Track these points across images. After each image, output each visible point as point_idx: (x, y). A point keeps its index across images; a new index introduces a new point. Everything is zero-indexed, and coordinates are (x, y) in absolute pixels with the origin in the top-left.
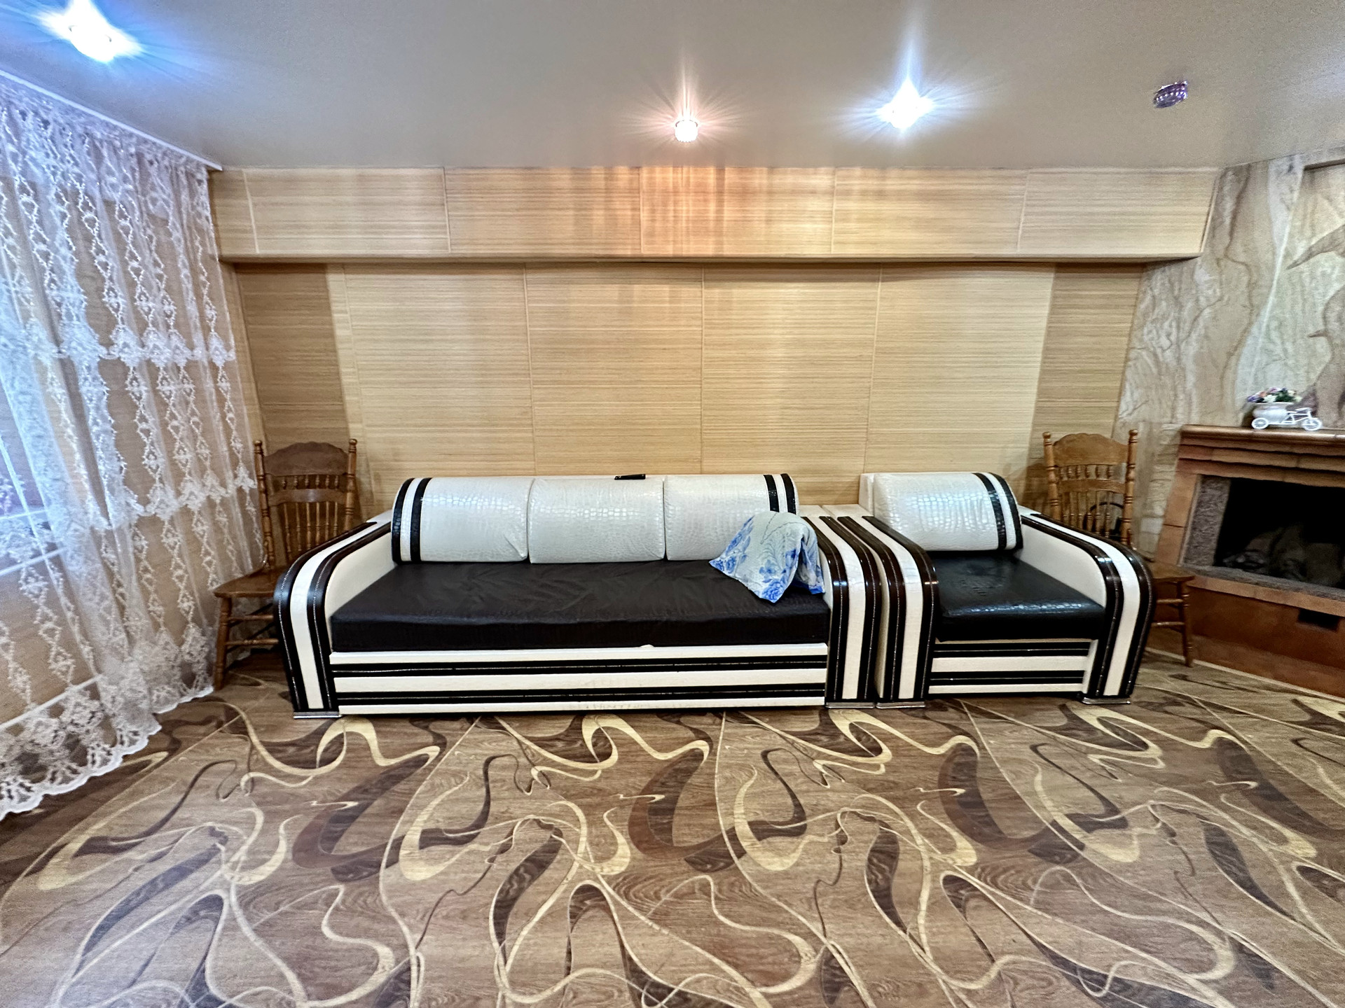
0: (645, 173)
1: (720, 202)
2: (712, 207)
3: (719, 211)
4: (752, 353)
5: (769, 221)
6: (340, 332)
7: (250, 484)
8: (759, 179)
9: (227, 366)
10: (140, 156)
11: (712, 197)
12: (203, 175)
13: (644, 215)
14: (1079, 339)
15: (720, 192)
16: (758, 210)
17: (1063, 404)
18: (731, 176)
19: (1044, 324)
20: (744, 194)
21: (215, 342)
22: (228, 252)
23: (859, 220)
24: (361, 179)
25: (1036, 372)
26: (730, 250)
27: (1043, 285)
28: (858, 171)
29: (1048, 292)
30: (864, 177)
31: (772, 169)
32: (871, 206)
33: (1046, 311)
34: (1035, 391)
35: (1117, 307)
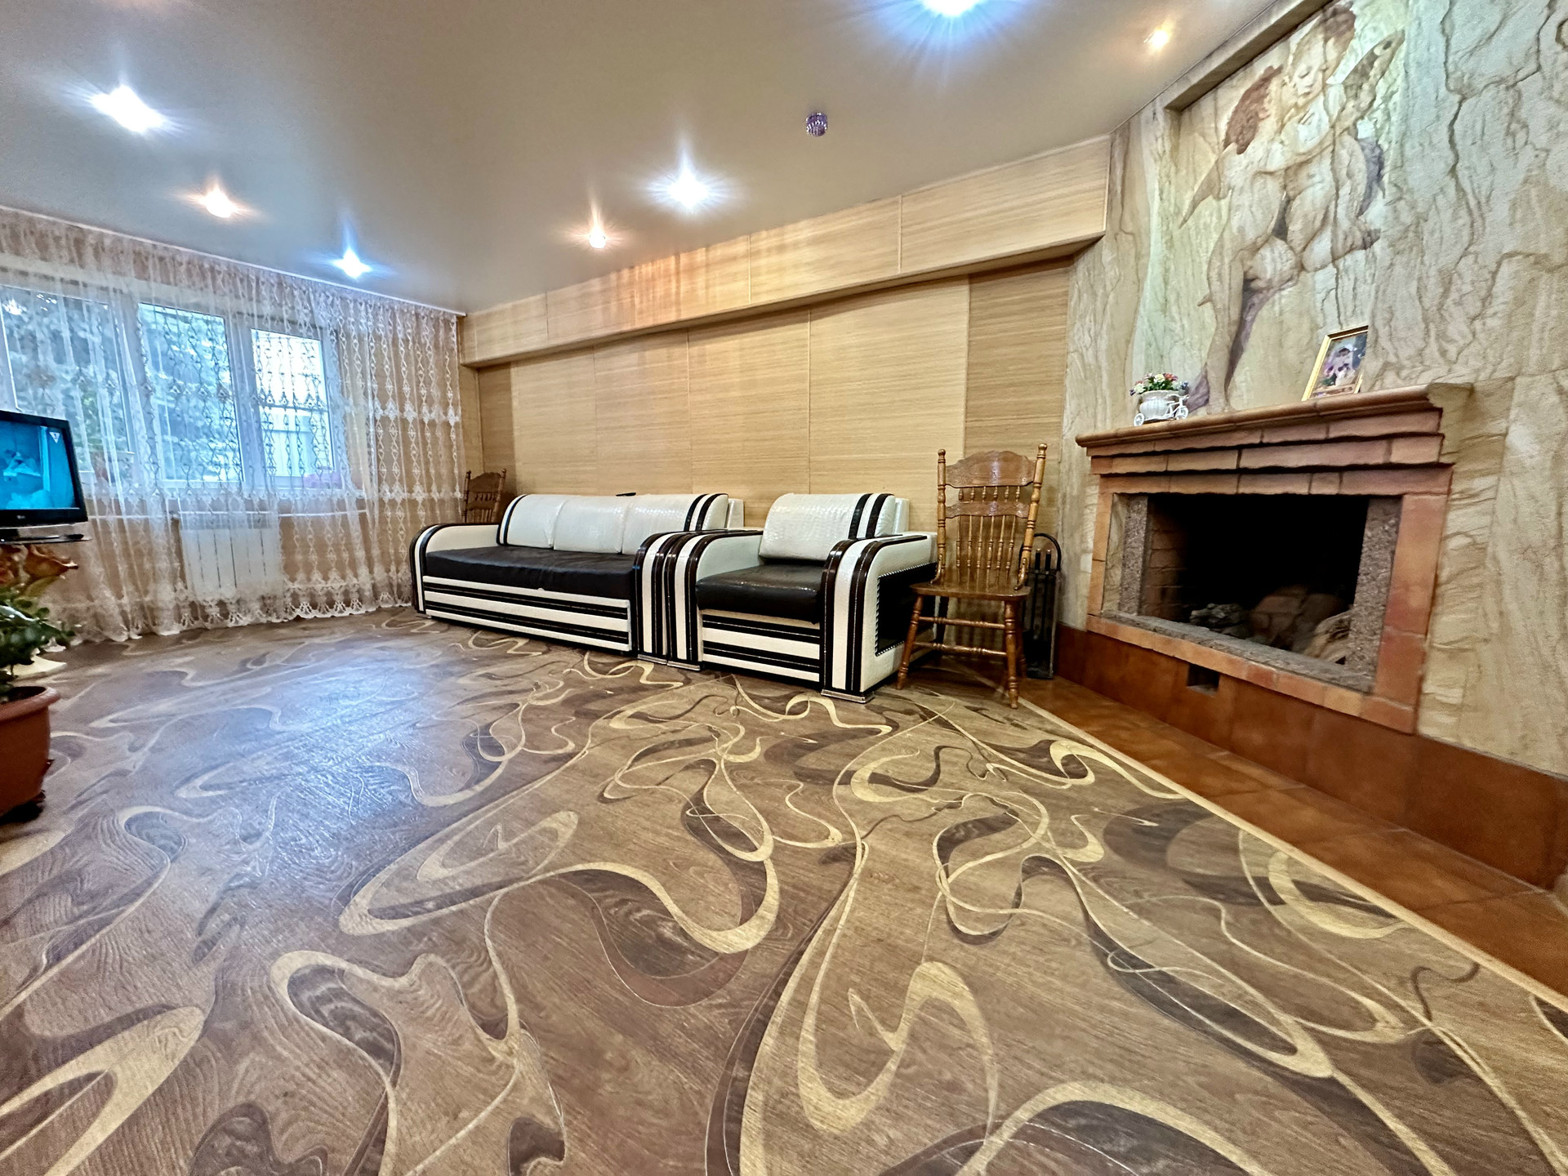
0: (637, 271)
1: (678, 281)
2: (674, 284)
3: (678, 287)
4: (721, 395)
5: (707, 288)
6: (515, 403)
7: (459, 495)
8: (700, 256)
9: (456, 424)
10: (417, 315)
11: (674, 279)
12: (454, 320)
13: (637, 300)
14: (1004, 351)
15: (678, 273)
16: (700, 281)
17: (994, 423)
18: (684, 258)
19: (964, 339)
20: (692, 270)
21: (451, 411)
22: (468, 360)
23: (769, 272)
24: (515, 307)
25: (962, 389)
26: (687, 314)
27: (958, 298)
28: (764, 234)
29: (965, 306)
30: (768, 237)
31: (708, 247)
32: (775, 259)
33: (965, 325)
34: (962, 410)
35: (1043, 309)
